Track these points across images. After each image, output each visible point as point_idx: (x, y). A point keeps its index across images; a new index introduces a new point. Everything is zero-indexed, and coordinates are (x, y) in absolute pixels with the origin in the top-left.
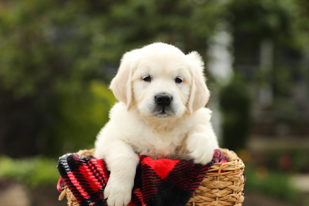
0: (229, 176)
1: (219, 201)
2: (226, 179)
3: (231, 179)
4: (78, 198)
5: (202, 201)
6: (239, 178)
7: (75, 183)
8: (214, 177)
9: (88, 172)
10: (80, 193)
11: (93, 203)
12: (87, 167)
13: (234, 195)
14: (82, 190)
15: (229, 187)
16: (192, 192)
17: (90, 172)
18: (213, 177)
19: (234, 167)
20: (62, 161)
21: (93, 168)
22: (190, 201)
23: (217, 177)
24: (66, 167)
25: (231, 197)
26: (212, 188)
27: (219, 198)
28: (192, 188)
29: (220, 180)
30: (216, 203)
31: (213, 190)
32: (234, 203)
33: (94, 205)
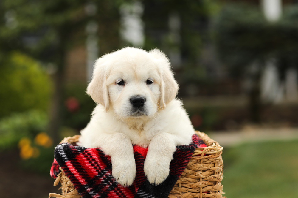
0: (211, 159)
1: (203, 182)
2: (209, 162)
3: (213, 162)
4: (76, 184)
5: (187, 182)
6: (220, 160)
7: (73, 171)
8: (197, 160)
9: (85, 160)
10: (77, 180)
11: (91, 189)
12: (83, 156)
13: (215, 175)
14: (79, 177)
15: (211, 168)
16: (178, 176)
17: (87, 160)
18: (196, 161)
19: (215, 151)
20: (59, 151)
21: (89, 156)
22: (177, 183)
23: (200, 160)
24: (63, 156)
25: (213, 178)
26: (196, 170)
27: (202, 179)
28: (178, 172)
29: (203, 163)
30: (200, 184)
31: (197, 172)
32: (215, 183)
33: (91, 191)
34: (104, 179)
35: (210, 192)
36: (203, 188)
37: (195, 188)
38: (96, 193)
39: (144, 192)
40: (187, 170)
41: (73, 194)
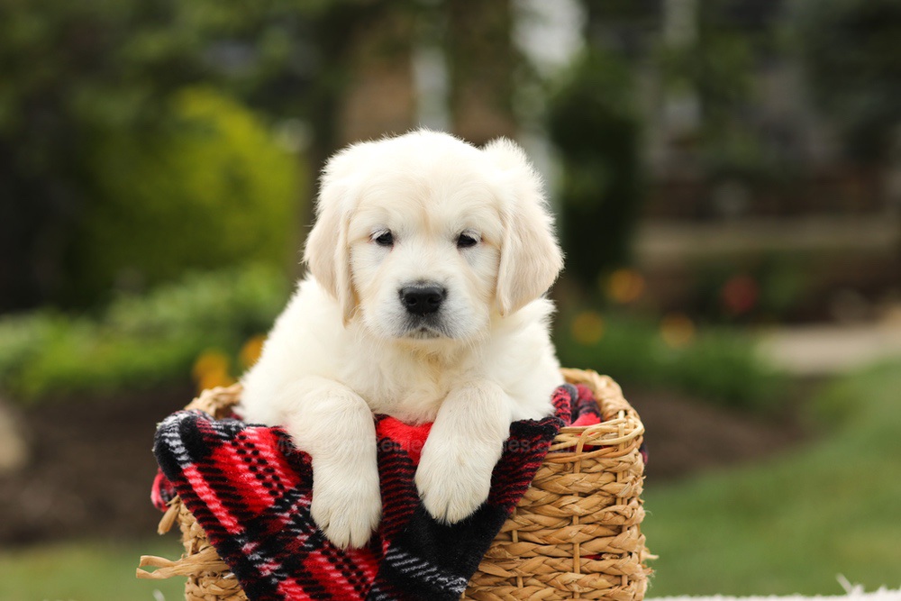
0: (605, 461)
1: (582, 527)
2: (598, 468)
3: (610, 468)
4: (213, 531)
5: (536, 527)
6: (632, 463)
7: (203, 494)
8: (565, 464)
9: (238, 462)
10: (216, 519)
11: (253, 545)
12: (233, 450)
13: (619, 507)
14: (221, 511)
15: (604, 488)
16: (508, 507)
17: (243, 463)
18: (562, 465)
19: (617, 436)
20: (166, 434)
21: (249, 452)
22: (505, 528)
23: (573, 463)
24: (177, 451)
25: (610, 515)
26: (560, 492)
27: (580, 517)
28: (506, 497)
29: (581, 472)
30: (573, 532)
31: (565, 498)
32: (619, 530)
33: (255, 550)
34: (293, 517)
35: (603, 556)
36: (581, 544)
37: (559, 544)
38: (267, 556)
39: (405, 555)
40: (533, 493)
41: (208, 558)
